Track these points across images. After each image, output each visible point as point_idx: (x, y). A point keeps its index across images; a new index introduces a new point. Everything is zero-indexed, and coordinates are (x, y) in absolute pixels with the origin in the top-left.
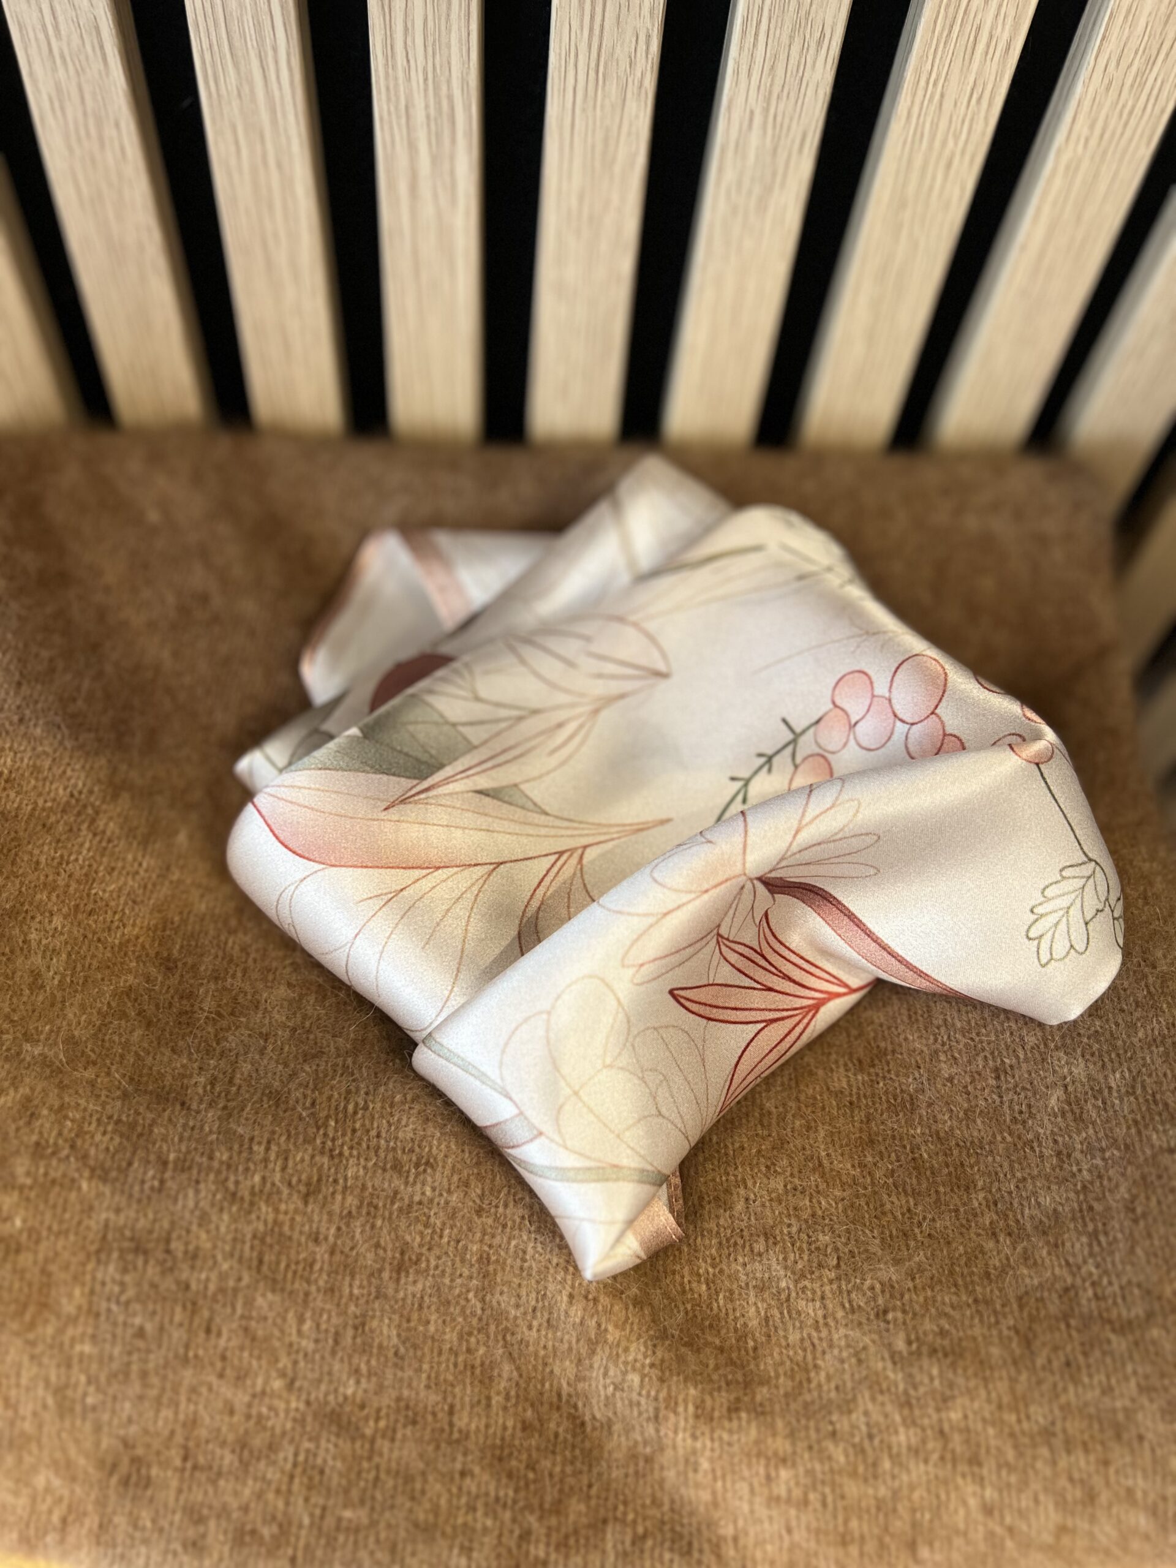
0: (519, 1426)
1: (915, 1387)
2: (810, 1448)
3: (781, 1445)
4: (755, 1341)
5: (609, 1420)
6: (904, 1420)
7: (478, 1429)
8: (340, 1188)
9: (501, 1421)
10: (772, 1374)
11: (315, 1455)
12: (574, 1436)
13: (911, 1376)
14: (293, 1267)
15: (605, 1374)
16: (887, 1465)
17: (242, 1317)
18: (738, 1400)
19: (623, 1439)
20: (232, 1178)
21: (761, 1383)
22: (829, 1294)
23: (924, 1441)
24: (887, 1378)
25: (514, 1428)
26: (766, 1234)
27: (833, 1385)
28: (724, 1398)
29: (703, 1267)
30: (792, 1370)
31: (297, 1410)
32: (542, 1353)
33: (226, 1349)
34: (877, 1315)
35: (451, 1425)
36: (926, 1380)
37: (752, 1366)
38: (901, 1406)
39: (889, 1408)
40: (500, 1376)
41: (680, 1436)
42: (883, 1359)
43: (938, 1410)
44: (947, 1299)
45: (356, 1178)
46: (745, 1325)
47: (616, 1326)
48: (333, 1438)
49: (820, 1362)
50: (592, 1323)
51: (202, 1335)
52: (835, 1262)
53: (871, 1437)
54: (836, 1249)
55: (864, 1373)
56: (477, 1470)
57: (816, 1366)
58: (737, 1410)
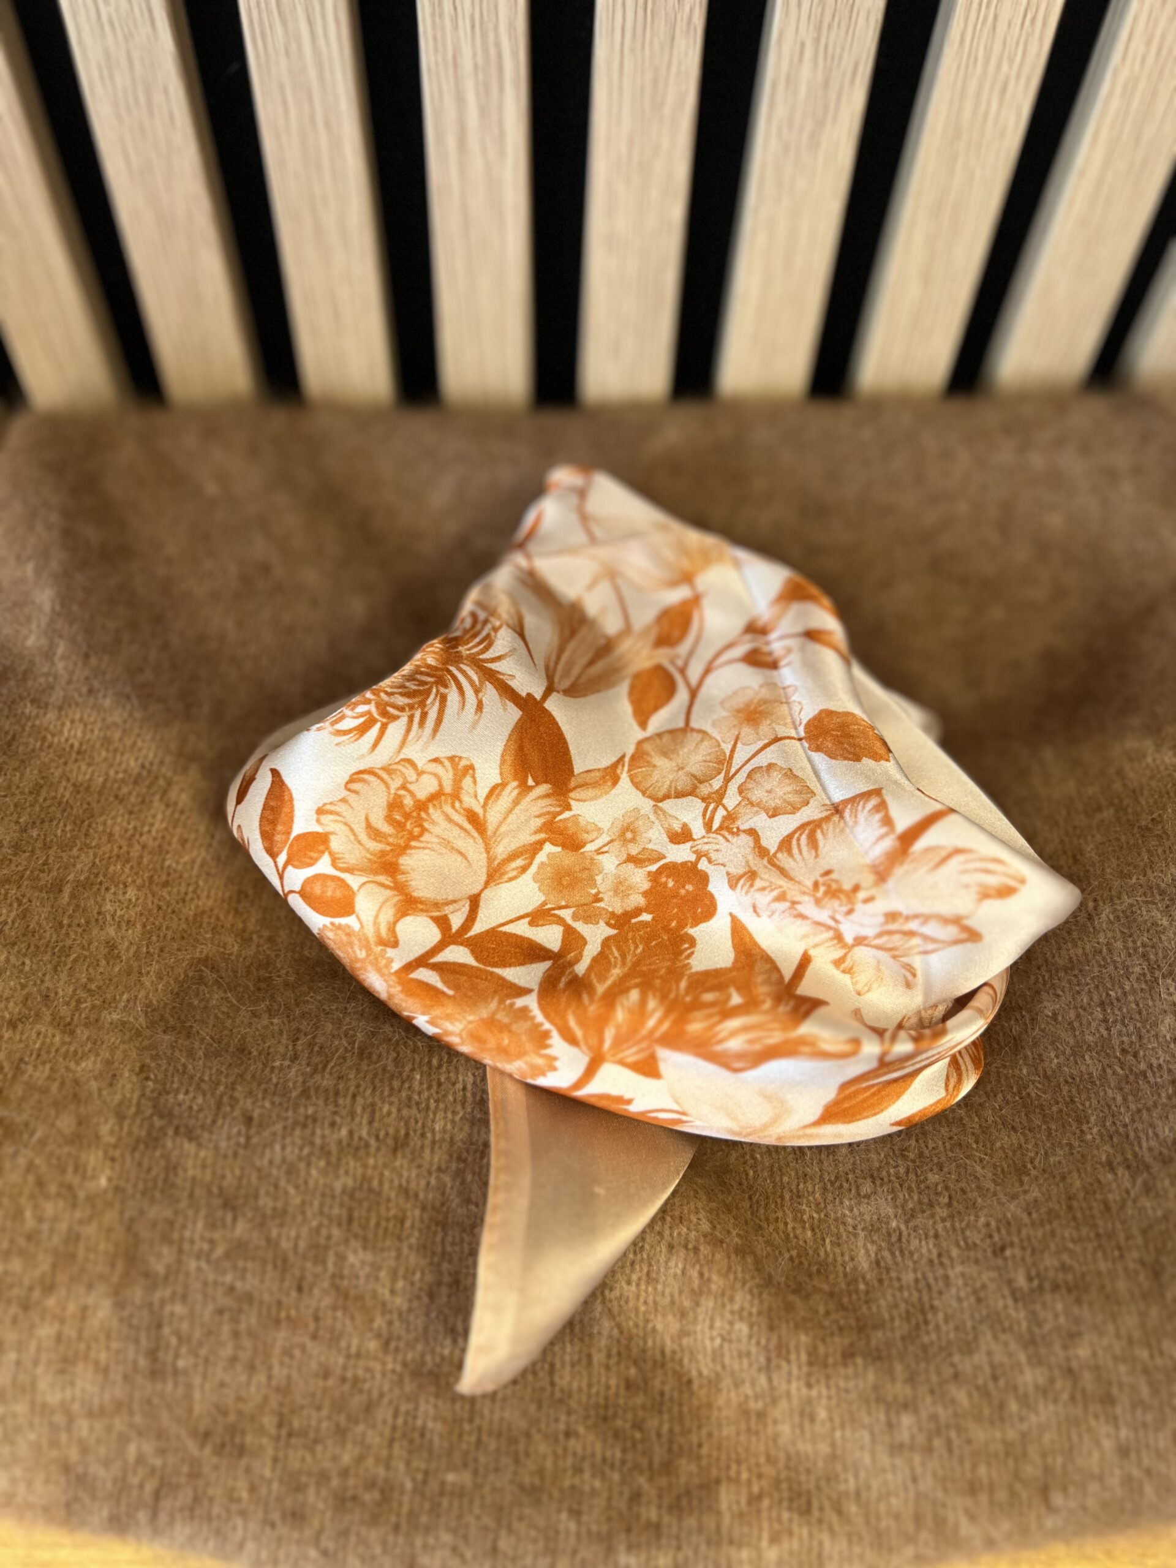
0: (623, 1384)
1: (1040, 1325)
2: (932, 1392)
3: (899, 1389)
4: (866, 1283)
5: (717, 1375)
6: (1029, 1358)
7: (580, 1390)
8: (428, 1142)
9: (603, 1380)
10: (886, 1316)
11: (415, 1417)
12: (681, 1392)
13: (1034, 1313)
14: (383, 1224)
15: (711, 1327)
16: (1013, 1407)
17: (333, 1276)
18: (852, 1345)
19: (733, 1394)
20: (318, 1132)
21: (875, 1327)
22: (941, 1232)
23: (1052, 1381)
24: (1008, 1316)
25: (618, 1386)
26: (872, 1176)
27: (951, 1326)
28: (839, 1342)
29: (808, 1212)
30: (907, 1312)
31: (393, 1371)
32: (643, 1308)
33: (317, 1310)
34: (994, 1253)
35: (553, 1384)
36: (1050, 1316)
37: (864, 1309)
38: (1025, 1347)
39: (1013, 1346)
40: (599, 1333)
41: (794, 1385)
42: (1004, 1297)
43: (1065, 1347)
44: (1067, 1234)
45: (444, 1131)
46: (855, 1269)
47: (719, 1273)
48: (432, 1400)
49: (936, 1303)
50: (694, 1273)
51: (294, 1294)
52: (946, 1200)
53: (995, 1378)
54: (947, 1188)
55: (984, 1313)
56: (581, 1430)
57: (932, 1307)
58: (852, 1355)
